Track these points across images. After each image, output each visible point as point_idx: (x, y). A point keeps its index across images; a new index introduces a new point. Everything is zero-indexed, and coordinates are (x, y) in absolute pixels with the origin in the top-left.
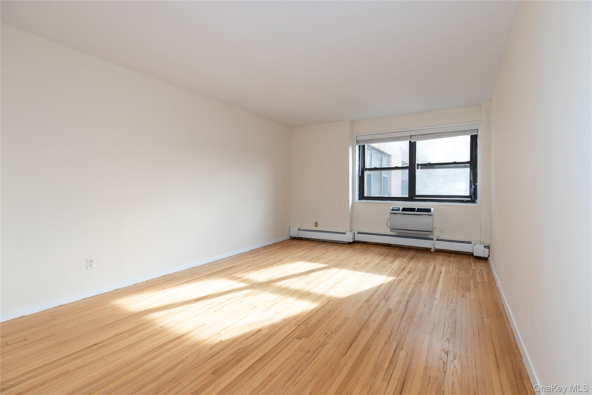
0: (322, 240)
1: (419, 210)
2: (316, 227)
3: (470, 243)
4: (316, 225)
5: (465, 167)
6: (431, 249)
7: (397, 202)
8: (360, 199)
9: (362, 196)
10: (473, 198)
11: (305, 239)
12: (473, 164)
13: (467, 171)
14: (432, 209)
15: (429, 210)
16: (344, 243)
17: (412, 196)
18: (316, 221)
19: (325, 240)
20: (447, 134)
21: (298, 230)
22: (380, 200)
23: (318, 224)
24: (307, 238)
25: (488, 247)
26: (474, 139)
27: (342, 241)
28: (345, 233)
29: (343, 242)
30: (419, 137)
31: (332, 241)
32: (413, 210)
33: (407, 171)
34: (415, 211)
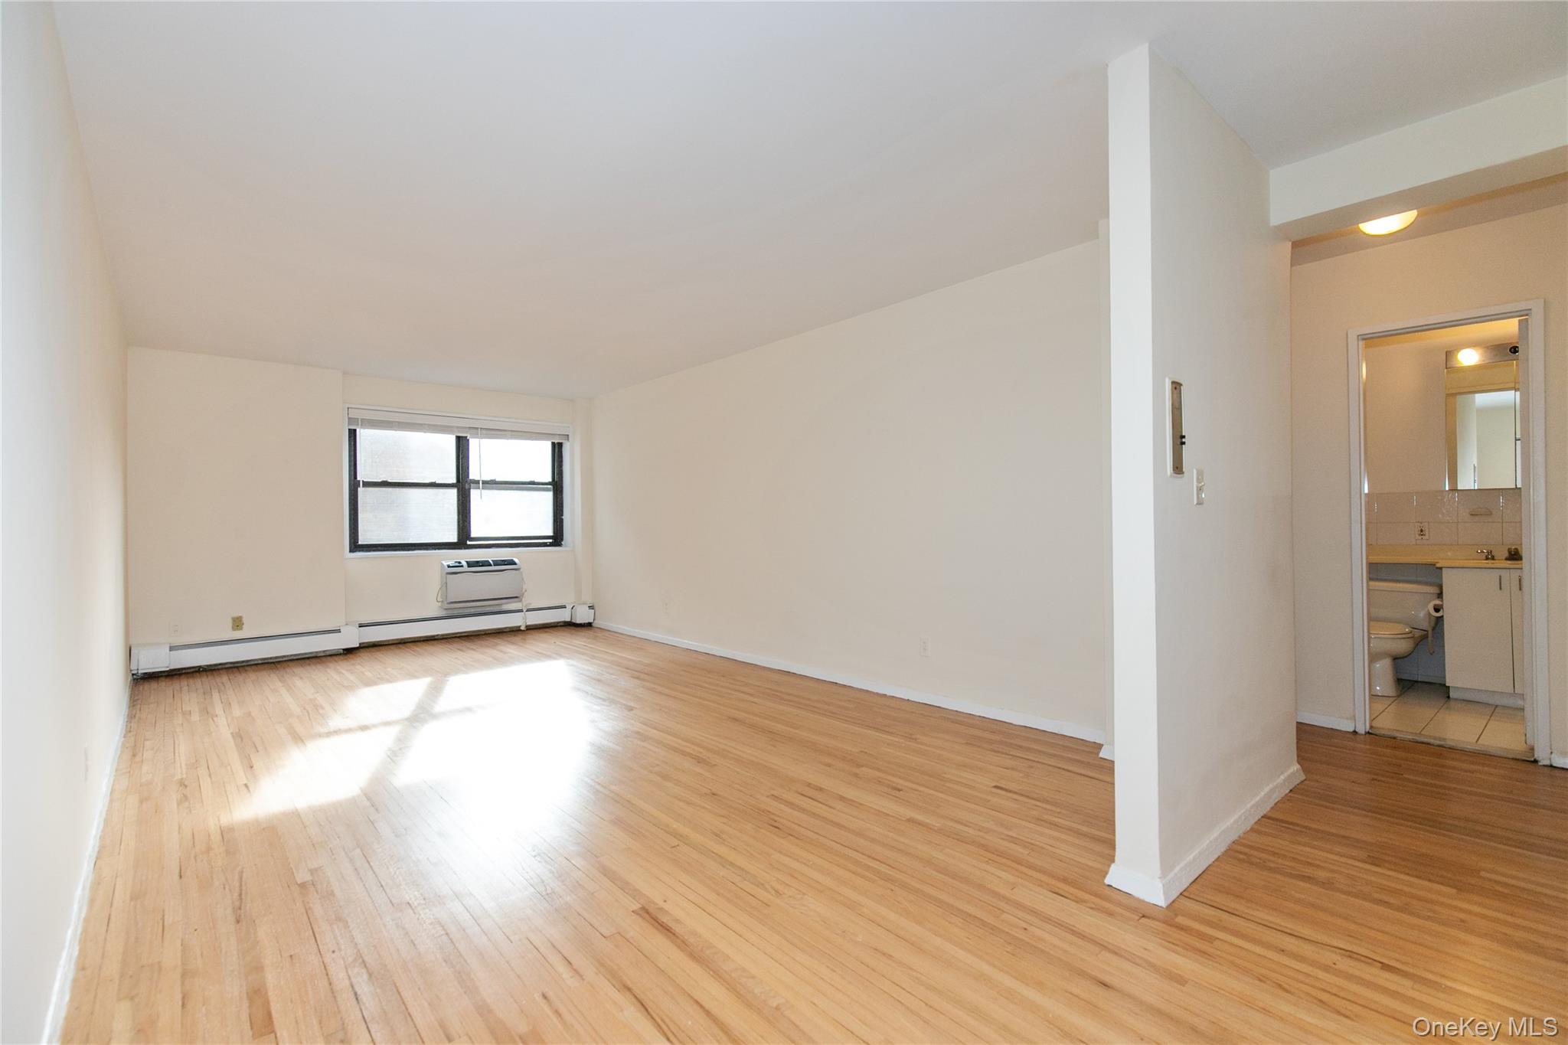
0: (260, 662)
1: (496, 563)
2: (238, 629)
3: (564, 607)
4: (238, 623)
5: (547, 490)
6: (520, 627)
7: (437, 551)
8: (351, 551)
9: (355, 546)
10: (557, 539)
11: (192, 670)
12: (557, 486)
13: (548, 497)
14: (516, 560)
15: (512, 563)
16: (331, 656)
17: (464, 539)
18: (236, 615)
19: (271, 658)
20: (520, 434)
21: (170, 650)
22: (399, 550)
23: (244, 620)
24: (200, 667)
25: (591, 607)
26: (557, 450)
27: (324, 651)
28: (339, 631)
29: (328, 653)
30: (484, 432)
31: (295, 658)
32: (486, 564)
33: (454, 491)
34: (491, 565)
